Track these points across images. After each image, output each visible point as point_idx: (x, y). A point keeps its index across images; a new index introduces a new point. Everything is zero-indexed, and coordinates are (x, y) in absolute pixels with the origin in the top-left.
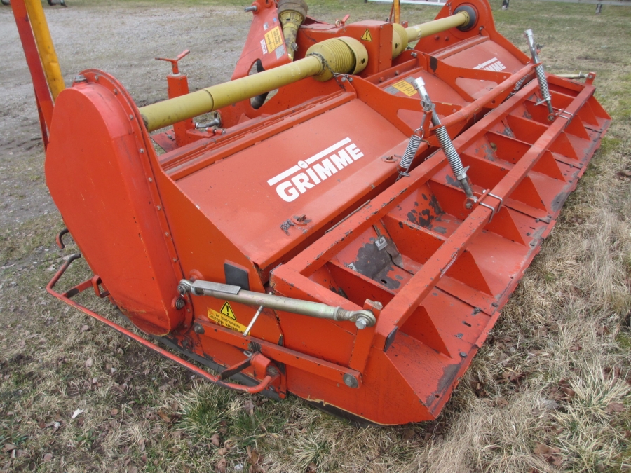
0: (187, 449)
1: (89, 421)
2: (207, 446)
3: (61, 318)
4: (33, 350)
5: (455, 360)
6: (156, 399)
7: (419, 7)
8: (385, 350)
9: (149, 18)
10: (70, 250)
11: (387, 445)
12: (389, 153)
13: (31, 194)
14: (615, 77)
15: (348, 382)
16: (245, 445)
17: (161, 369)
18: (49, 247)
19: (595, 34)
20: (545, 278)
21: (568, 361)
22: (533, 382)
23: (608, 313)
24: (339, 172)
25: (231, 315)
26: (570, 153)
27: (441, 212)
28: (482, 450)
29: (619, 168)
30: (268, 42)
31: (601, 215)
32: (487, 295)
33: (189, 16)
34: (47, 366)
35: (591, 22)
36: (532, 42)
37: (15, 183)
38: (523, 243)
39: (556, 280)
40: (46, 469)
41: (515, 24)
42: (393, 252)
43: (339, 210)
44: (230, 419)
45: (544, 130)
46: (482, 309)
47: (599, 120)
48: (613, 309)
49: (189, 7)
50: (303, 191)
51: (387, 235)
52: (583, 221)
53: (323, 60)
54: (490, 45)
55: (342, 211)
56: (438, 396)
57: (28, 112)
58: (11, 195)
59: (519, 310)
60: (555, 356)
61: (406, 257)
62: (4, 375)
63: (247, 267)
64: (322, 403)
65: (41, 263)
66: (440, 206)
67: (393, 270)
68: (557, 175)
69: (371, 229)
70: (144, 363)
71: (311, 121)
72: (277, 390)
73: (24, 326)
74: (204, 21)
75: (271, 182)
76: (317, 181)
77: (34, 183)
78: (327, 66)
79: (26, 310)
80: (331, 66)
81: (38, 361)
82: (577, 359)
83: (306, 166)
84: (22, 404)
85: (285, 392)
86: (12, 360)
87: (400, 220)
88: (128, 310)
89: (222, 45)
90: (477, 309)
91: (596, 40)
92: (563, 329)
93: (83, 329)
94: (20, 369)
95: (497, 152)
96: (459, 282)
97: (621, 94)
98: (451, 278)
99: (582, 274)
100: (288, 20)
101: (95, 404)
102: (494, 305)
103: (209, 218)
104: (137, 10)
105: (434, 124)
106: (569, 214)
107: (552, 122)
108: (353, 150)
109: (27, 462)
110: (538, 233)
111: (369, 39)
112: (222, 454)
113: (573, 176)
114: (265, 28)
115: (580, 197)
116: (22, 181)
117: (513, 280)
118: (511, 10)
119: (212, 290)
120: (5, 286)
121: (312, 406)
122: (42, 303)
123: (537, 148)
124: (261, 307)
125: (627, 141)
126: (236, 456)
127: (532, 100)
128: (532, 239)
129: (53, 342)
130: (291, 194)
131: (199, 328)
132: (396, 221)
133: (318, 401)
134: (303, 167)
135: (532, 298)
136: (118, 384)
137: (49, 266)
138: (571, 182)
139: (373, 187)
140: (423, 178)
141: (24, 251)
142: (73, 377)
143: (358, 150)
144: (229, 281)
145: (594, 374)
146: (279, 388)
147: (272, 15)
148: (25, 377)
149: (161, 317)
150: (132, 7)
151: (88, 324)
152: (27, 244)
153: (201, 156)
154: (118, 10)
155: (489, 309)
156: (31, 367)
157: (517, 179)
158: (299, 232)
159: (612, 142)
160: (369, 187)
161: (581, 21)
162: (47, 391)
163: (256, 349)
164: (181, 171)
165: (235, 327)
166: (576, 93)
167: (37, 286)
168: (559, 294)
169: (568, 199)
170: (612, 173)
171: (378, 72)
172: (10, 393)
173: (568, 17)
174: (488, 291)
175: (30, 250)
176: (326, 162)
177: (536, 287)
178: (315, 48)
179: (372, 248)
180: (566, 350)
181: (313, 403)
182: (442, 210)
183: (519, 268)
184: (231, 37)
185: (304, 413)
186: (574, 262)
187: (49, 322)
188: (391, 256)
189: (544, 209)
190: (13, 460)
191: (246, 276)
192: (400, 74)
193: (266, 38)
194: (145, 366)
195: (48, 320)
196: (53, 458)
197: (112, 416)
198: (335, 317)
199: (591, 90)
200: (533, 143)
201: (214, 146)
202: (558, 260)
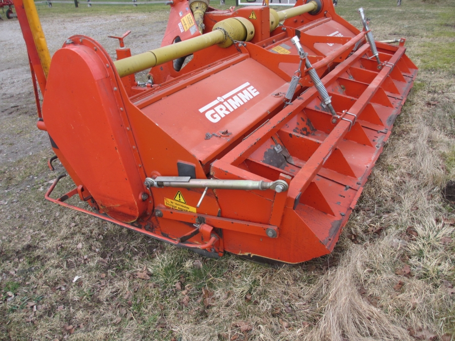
0: (159, 294)
1: (87, 283)
2: (173, 290)
3: (55, 219)
4: (37, 241)
5: (338, 218)
6: (132, 265)
7: (275, 7)
8: (294, 209)
9: (83, 23)
10: (53, 177)
11: (298, 276)
12: (276, 92)
13: (18, 142)
14: (416, 45)
15: (270, 234)
16: (199, 287)
17: (131, 246)
18: (37, 176)
19: (398, 18)
20: (388, 169)
21: (410, 217)
22: (389, 231)
23: (432, 187)
24: (245, 104)
25: (182, 200)
26: (394, 91)
27: (314, 130)
28: (363, 273)
29: (427, 100)
30: (183, 24)
31: (419, 127)
32: (353, 178)
33: (112, 21)
34: (49, 251)
35: (395, 11)
36: (363, 16)
37: (4, 136)
38: (371, 146)
39: (395, 169)
40: (61, 315)
41: (343, 15)
42: (287, 154)
43: (249, 126)
44: (187, 273)
45: (376, 75)
46: (351, 186)
47: (410, 70)
48: (435, 184)
49: (111, 15)
50: (223, 116)
51: (281, 144)
52: (408, 133)
53: (225, 32)
54: (332, 23)
55: (251, 128)
56: (330, 240)
57: (6, 90)
58: (3, 144)
59: (373, 190)
60: (402, 214)
61: (295, 158)
62: (19, 259)
63: (194, 163)
64: (250, 255)
65: (33, 186)
66: (313, 126)
67: (288, 166)
68: (388, 105)
69: (270, 140)
70: (119, 244)
71: (222, 72)
72: (217, 250)
73: (28, 227)
74: (124, 24)
75: (202, 110)
76: (232, 110)
77: (18, 135)
78: (228, 36)
79: (28, 217)
80: (231, 36)
81: (42, 248)
82: (416, 215)
83: (223, 100)
84: (35, 276)
85: (223, 251)
86: (23, 248)
87: (290, 132)
88: (106, 206)
89: (139, 38)
90: (348, 187)
91: (400, 22)
92: (404, 198)
93: (71, 226)
94: (31, 254)
95: (345, 92)
96: (333, 171)
97: (422, 55)
98: (328, 169)
99: (412, 165)
100: (197, 8)
101: (89, 272)
102: (358, 184)
103: (165, 131)
104: (73, 19)
105: (307, 68)
106: (398, 130)
107: (381, 70)
108: (252, 90)
109: (46, 312)
110: (379, 140)
111: (254, 17)
112: (185, 294)
113: (398, 105)
114: (181, 15)
115: (404, 119)
116: (10, 134)
117: (368, 169)
118: (339, 6)
119: (170, 182)
120: (9, 203)
121: (243, 258)
122: (39, 211)
123: (374, 85)
124: (207, 188)
125: (430, 84)
126: (194, 295)
127: (365, 57)
128: (376, 143)
129: (52, 235)
130: (216, 118)
131: (159, 213)
132: (287, 133)
133: (247, 254)
134: (221, 101)
135: (381, 182)
136: (102, 259)
137: (40, 187)
138: (397, 108)
139: (269, 113)
140: (300, 107)
141: (19, 179)
142: (70, 256)
143: (255, 90)
144: (181, 174)
145: (429, 222)
146: (218, 249)
147: (185, 6)
148: (35, 259)
149: (132, 207)
150: (69, 17)
151: (75, 222)
152: (21, 175)
153: (152, 95)
154: (59, 20)
155: (355, 186)
156: (38, 252)
157: (364, 104)
158: (225, 141)
159: (419, 85)
160: (267, 113)
161: (388, 11)
162: (52, 266)
163: (202, 221)
164: (141, 104)
165: (185, 209)
166: (393, 52)
167: (33, 200)
168: (398, 178)
169: (396, 121)
170: (423, 103)
171: (262, 40)
172: (25, 270)
173: (379, 9)
174: (353, 175)
175: (23, 178)
176: (235, 97)
177: (383, 175)
178: (219, 24)
179: (273, 152)
180: (408, 210)
181: (244, 256)
182: (314, 128)
183: (371, 161)
184: (145, 33)
185: (237, 264)
186: (406, 158)
187: (46, 223)
188: (285, 157)
189: (383, 125)
190: (35, 312)
191: (194, 169)
192: (276, 41)
193: (182, 22)
194: (120, 246)
195: (45, 222)
196: (64, 308)
197: (102, 279)
198: (260, 187)
199: (403, 50)
200: (370, 83)
201: (160, 89)
202: (395, 157)
